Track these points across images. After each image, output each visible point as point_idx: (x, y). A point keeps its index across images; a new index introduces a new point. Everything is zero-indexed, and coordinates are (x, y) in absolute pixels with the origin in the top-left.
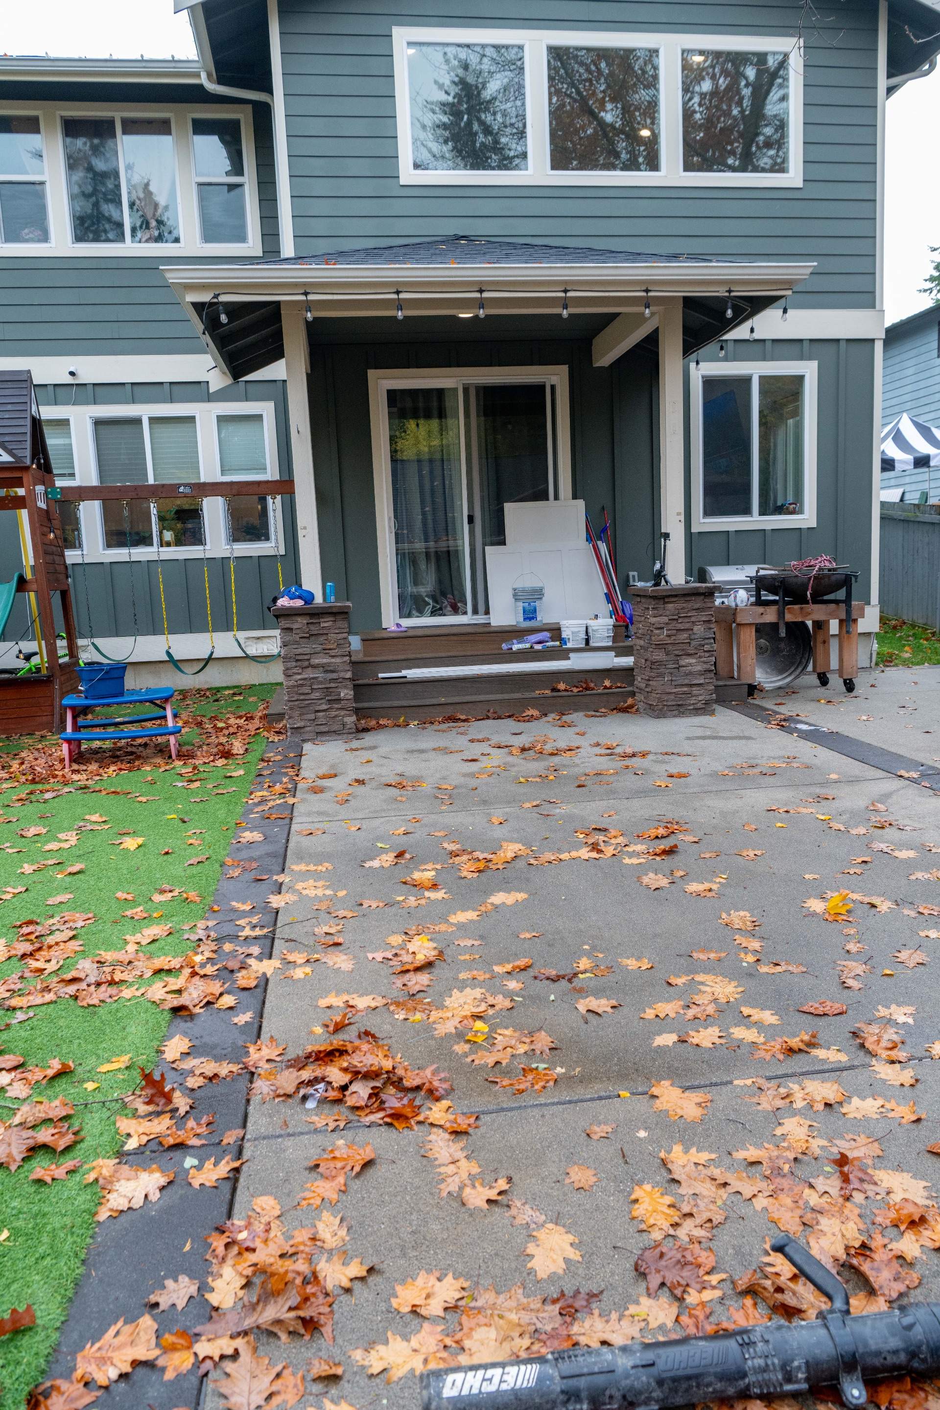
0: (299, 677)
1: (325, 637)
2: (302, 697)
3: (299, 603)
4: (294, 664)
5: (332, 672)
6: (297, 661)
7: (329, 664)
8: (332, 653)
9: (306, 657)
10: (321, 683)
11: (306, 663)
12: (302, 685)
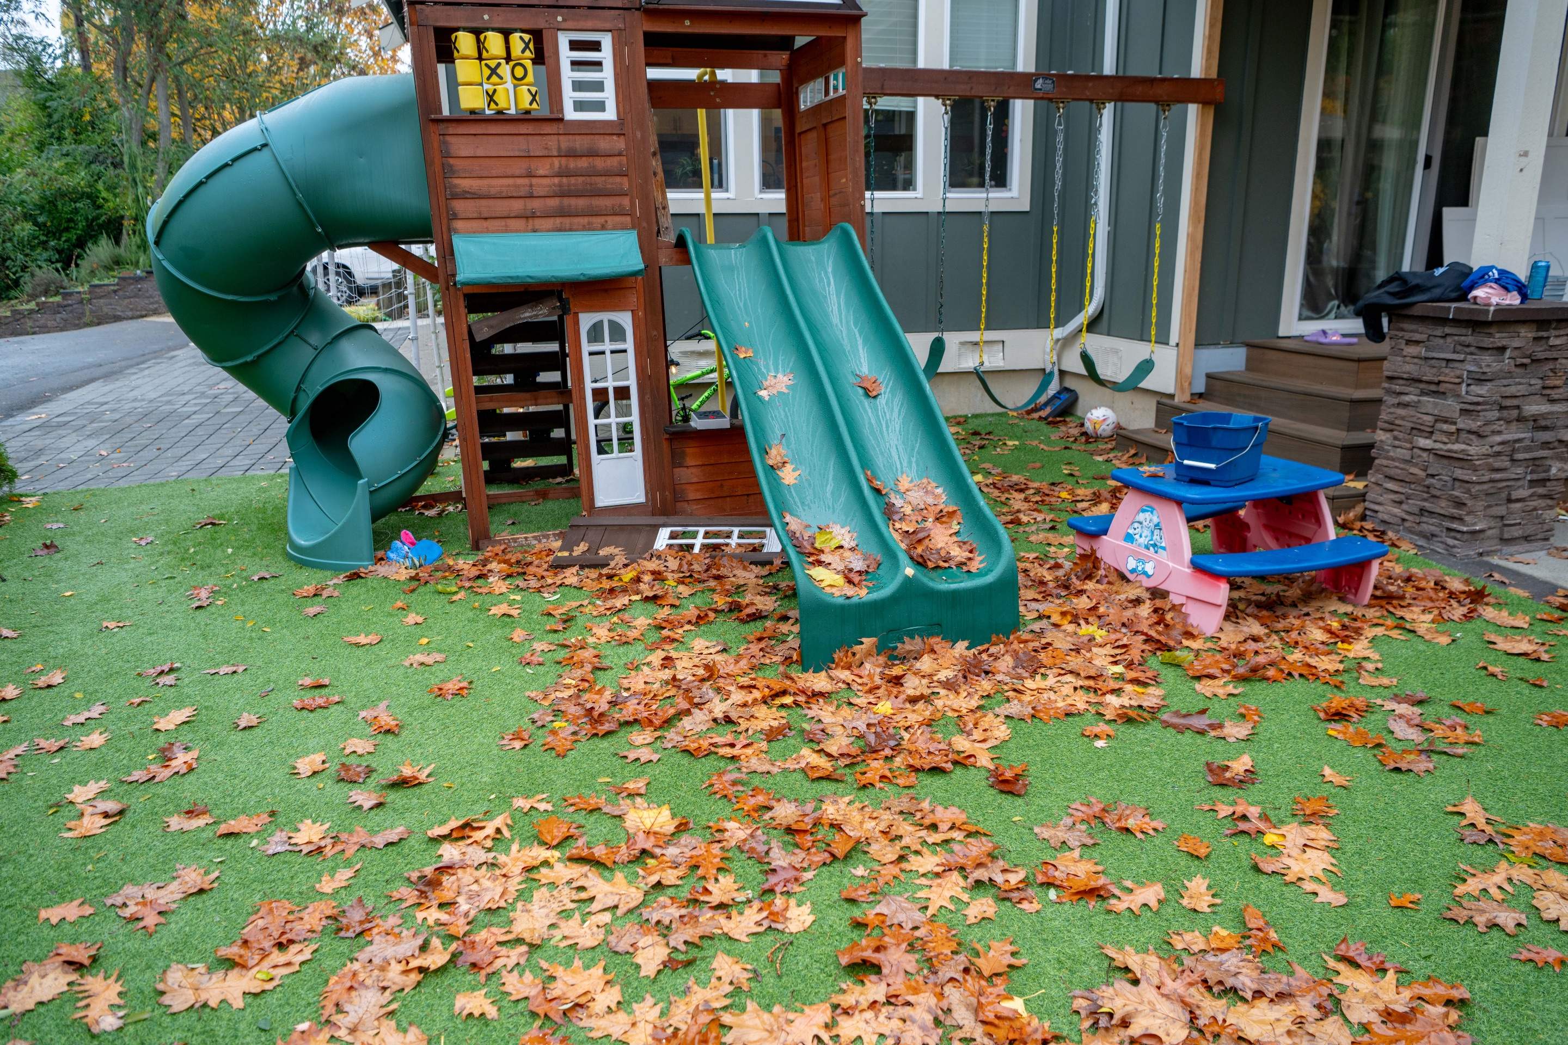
0: (1498, 439)
1: (1551, 365)
2: (1498, 476)
3: (1513, 300)
4: (1496, 414)
5: (1545, 428)
6: (1502, 408)
7: (1544, 416)
8: (1555, 394)
9: (1515, 402)
10: (1528, 449)
11: (1515, 413)
12: (1498, 454)
